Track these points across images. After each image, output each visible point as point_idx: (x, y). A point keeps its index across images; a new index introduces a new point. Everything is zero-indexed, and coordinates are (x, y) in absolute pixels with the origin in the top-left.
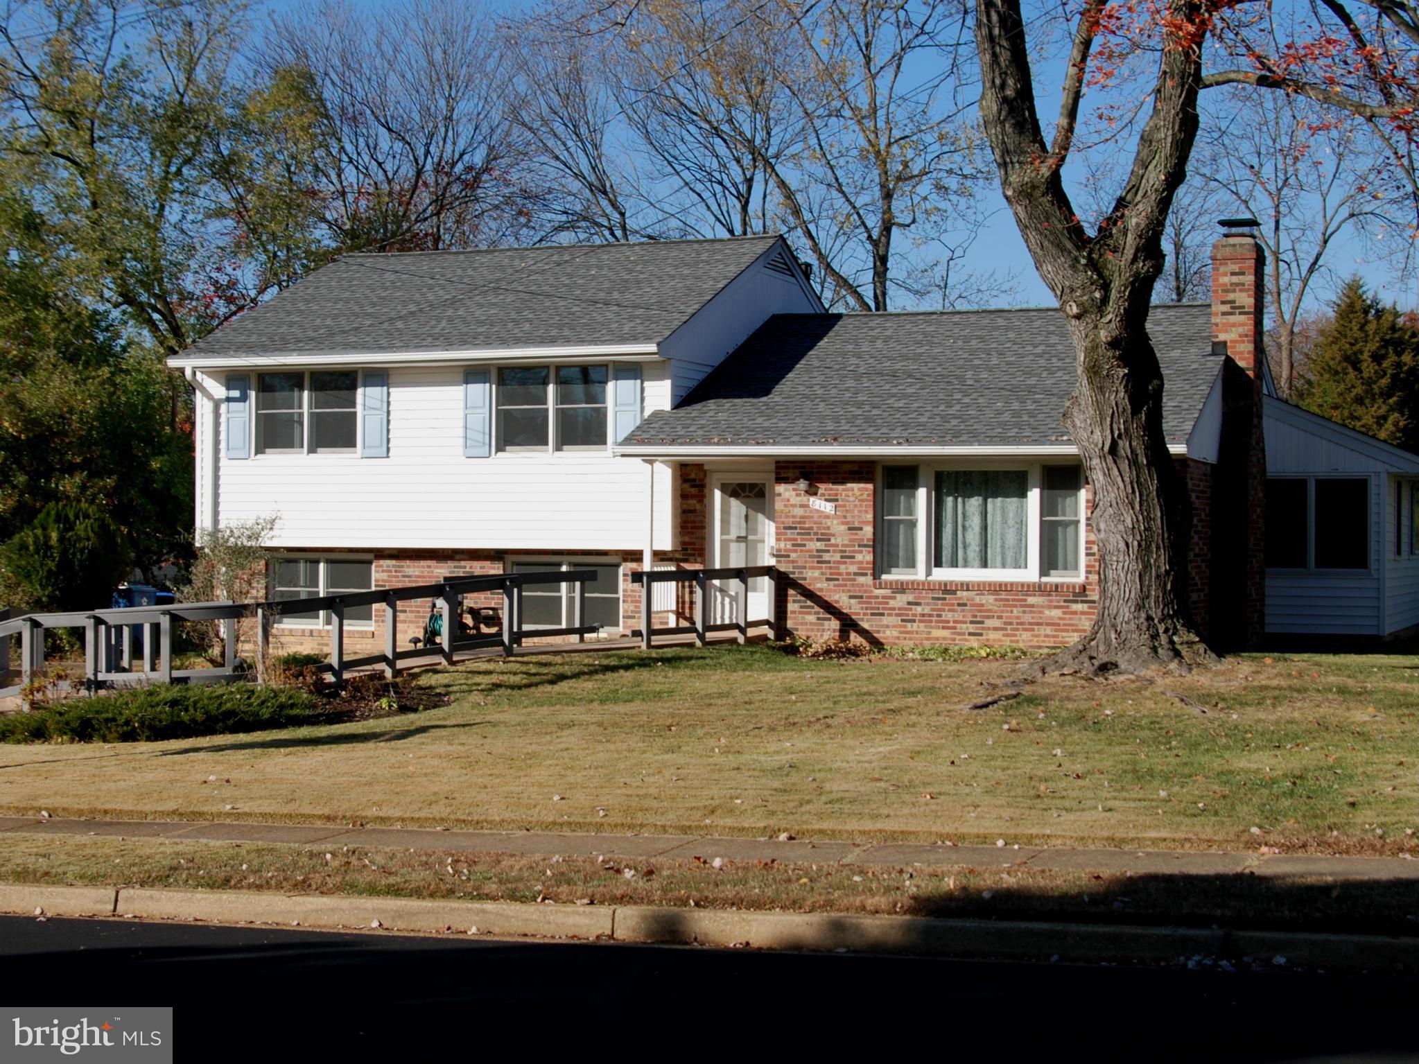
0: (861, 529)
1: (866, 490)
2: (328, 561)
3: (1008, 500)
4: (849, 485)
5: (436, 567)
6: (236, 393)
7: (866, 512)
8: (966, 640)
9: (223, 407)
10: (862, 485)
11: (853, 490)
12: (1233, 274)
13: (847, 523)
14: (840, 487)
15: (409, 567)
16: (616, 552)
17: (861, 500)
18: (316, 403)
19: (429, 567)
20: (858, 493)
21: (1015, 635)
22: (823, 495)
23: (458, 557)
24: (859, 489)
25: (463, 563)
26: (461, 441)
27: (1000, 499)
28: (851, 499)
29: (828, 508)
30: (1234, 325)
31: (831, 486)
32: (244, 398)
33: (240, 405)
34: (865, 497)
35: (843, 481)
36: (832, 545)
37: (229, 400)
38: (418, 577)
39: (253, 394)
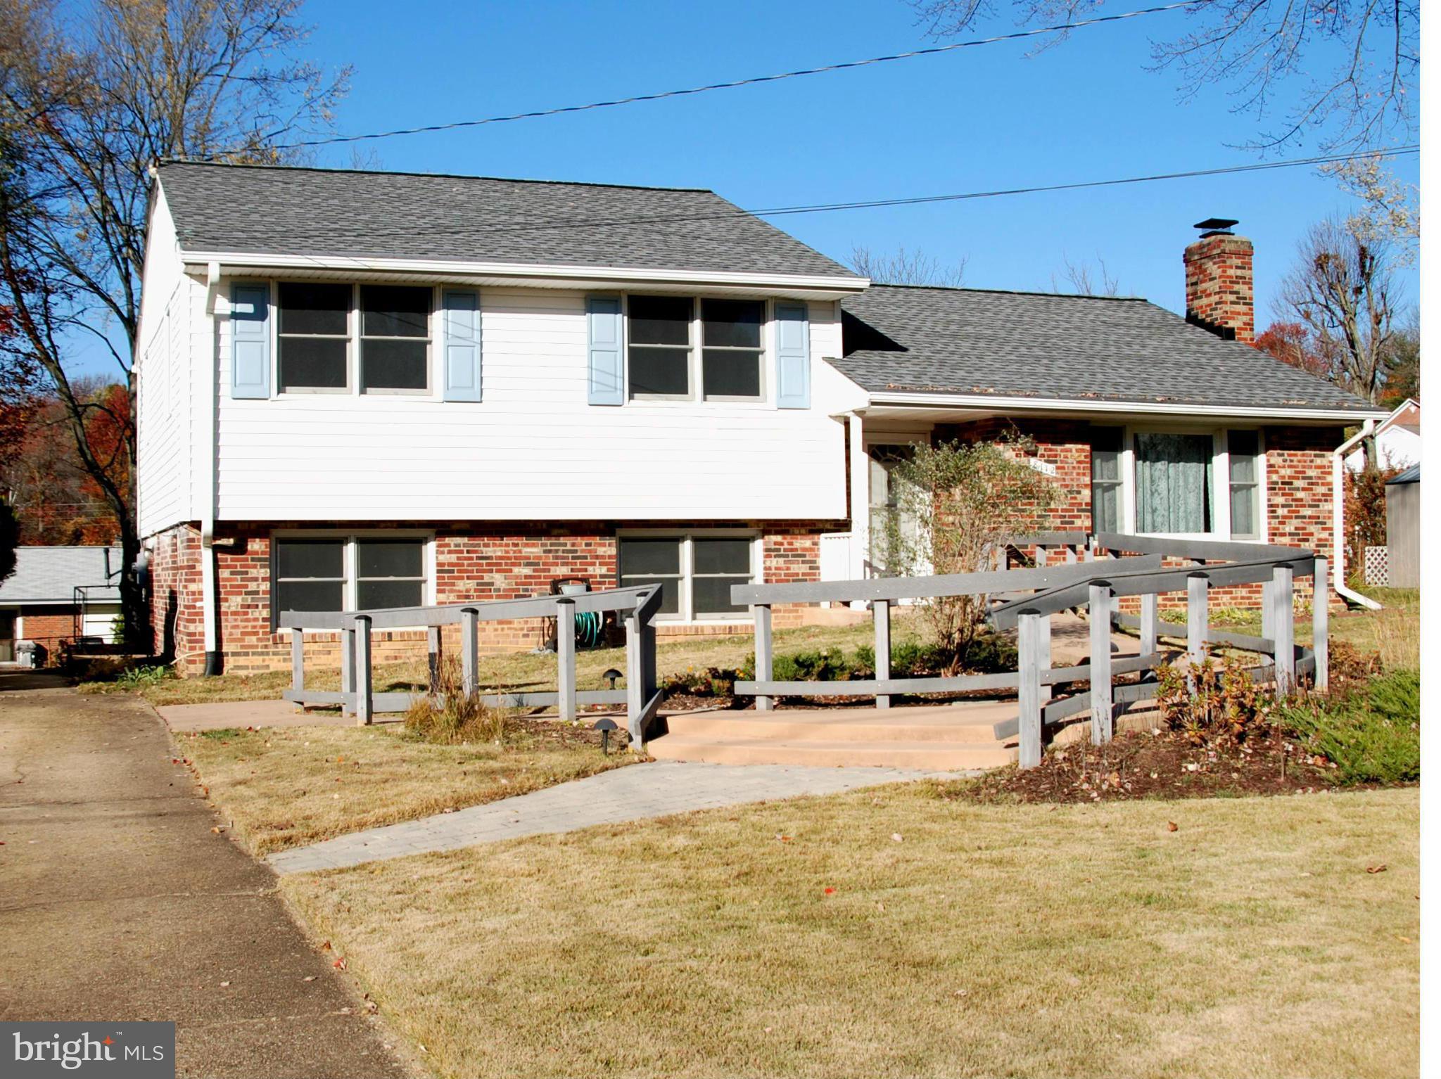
0: (1079, 492)
1: (1083, 450)
2: (360, 541)
3: (1188, 465)
4: (1068, 446)
5: (527, 545)
6: (248, 308)
7: (1084, 474)
8: (1176, 606)
9: (226, 327)
10: (1080, 446)
11: (1070, 451)
12: (1237, 267)
13: (1066, 486)
14: (1059, 448)
15: (486, 545)
16: (758, 522)
17: (1079, 462)
18: (368, 328)
19: (516, 545)
20: (1075, 452)
21: (1217, 599)
22: (1043, 456)
23: (556, 532)
24: (1077, 451)
25: (562, 540)
26: (586, 384)
27: (1181, 464)
28: (1070, 460)
29: (1048, 470)
30: (1239, 313)
31: (1050, 446)
32: (261, 315)
33: (256, 324)
34: (1082, 458)
35: (1061, 442)
36: (1051, 510)
37: (235, 316)
38: (501, 558)
39: (273, 310)
